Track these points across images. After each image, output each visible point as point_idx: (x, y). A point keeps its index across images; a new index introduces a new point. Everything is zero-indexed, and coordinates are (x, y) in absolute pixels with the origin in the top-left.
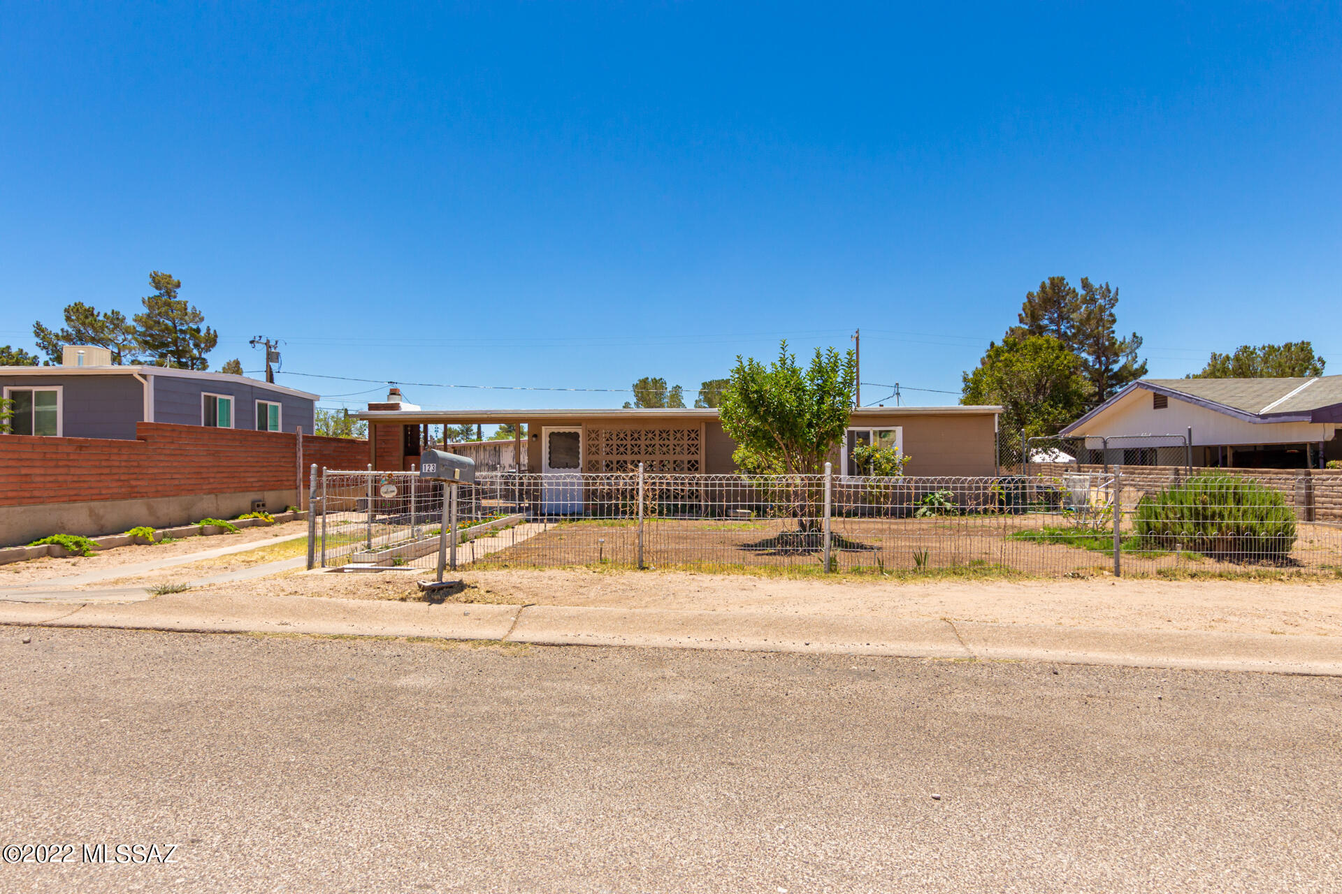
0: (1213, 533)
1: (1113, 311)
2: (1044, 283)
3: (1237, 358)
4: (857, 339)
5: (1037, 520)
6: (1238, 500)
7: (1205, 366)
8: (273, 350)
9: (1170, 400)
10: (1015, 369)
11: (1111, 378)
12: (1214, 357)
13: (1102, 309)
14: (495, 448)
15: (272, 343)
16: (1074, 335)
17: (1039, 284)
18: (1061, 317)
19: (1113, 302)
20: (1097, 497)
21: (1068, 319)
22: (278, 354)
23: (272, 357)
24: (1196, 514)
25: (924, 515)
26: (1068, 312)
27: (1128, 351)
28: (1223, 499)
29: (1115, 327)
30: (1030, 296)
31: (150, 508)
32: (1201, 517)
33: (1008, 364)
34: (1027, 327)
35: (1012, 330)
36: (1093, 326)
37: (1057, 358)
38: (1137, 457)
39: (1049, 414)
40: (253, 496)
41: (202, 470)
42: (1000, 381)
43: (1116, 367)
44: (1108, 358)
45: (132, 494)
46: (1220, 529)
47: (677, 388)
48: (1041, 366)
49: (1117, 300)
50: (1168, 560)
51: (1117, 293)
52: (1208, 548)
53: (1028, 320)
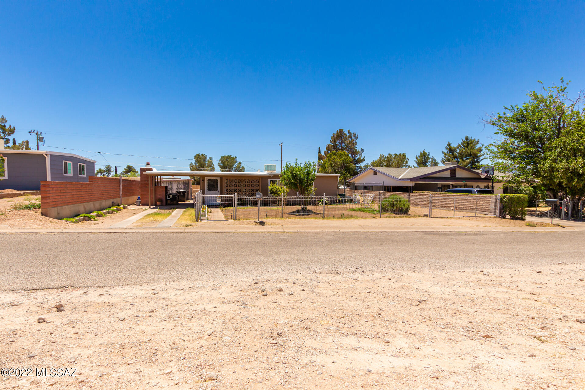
0: (395, 208)
1: (356, 141)
2: (337, 131)
3: (388, 157)
4: (282, 146)
5: (348, 205)
6: (400, 201)
7: (378, 158)
8: (40, 136)
9: (378, 173)
10: (335, 161)
11: (355, 162)
12: (381, 155)
13: (354, 140)
14: (170, 182)
15: (39, 133)
16: (346, 148)
17: (336, 131)
18: (342, 142)
19: (357, 138)
20: (361, 199)
21: (344, 143)
22: (43, 138)
23: (40, 139)
24: (391, 204)
25: (321, 205)
26: (344, 141)
27: (360, 153)
28: (397, 201)
29: (357, 146)
30: (334, 134)
31: (94, 205)
32: (393, 205)
33: (334, 159)
34: (332, 144)
35: (328, 145)
36: (351, 145)
37: (347, 158)
38: (367, 188)
39: (345, 175)
40: (112, 200)
41: (103, 192)
42: (331, 164)
43: (356, 158)
44: (354, 156)
45: (91, 201)
46: (396, 208)
47: (211, 158)
48: (343, 160)
49: (358, 138)
50: (387, 214)
51: (358, 136)
52: (393, 211)
53: (333, 142)
